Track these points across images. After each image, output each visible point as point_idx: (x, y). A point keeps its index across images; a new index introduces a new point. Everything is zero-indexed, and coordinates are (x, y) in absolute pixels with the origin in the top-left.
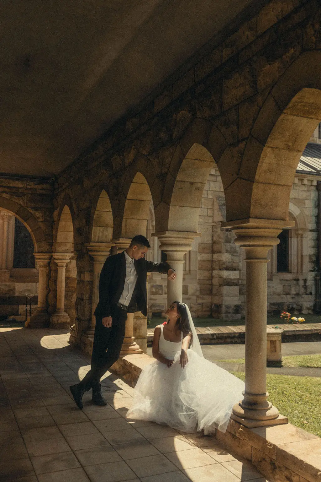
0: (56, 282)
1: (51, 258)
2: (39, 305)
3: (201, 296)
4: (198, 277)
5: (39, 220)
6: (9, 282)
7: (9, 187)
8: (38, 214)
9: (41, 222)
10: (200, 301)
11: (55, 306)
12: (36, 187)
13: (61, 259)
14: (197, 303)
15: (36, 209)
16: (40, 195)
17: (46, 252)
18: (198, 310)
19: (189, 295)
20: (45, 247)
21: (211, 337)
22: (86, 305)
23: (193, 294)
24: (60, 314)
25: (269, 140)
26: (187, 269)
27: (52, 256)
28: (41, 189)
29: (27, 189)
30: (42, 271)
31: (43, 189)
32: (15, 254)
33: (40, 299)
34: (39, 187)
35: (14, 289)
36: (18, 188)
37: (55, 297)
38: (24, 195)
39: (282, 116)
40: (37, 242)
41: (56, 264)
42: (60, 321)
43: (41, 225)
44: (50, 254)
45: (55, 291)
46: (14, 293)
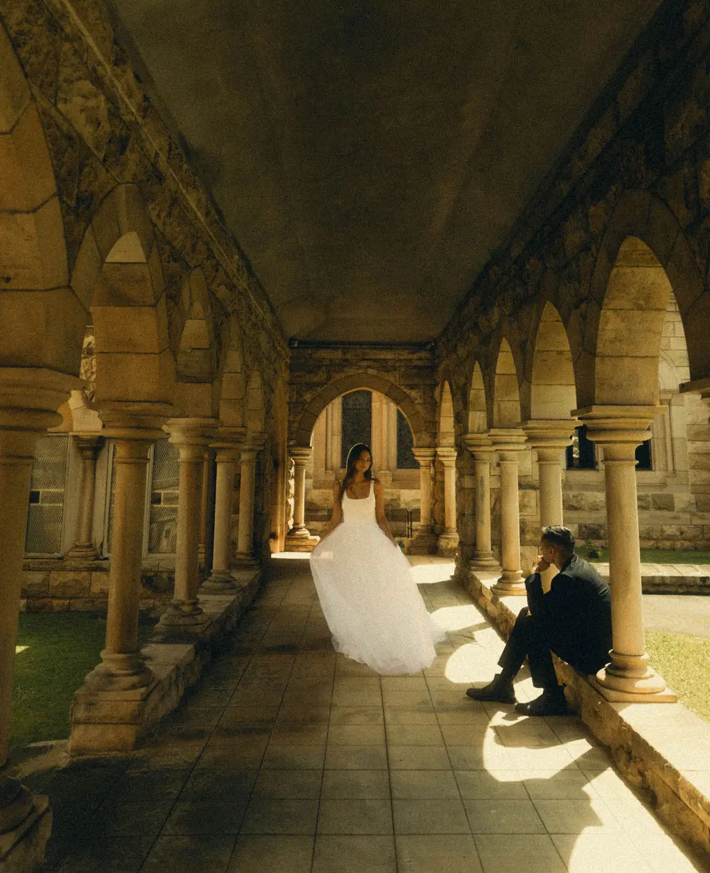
0: (443, 489)
1: (435, 455)
2: (422, 522)
3: (700, 514)
4: (692, 480)
5: (416, 402)
6: (390, 488)
7: (375, 360)
8: (414, 394)
9: (419, 404)
10: (697, 522)
11: (443, 523)
12: (410, 357)
13: (448, 456)
14: (691, 525)
15: (412, 387)
16: (416, 367)
17: (429, 447)
18: (695, 537)
19: (677, 512)
20: (426, 439)
21: (701, 583)
22: (469, 523)
23: (684, 511)
24: (450, 536)
25: (606, 301)
26: (670, 467)
27: (436, 452)
28: (417, 360)
29: (400, 360)
30: (424, 473)
31: (420, 359)
32: (399, 449)
33: (423, 513)
34: (415, 356)
35: (399, 498)
36: (385, 360)
37: (443, 510)
38: (395, 370)
39: (615, 271)
40: (414, 432)
41: (442, 464)
42: (449, 547)
43: (419, 408)
44: (432, 450)
45: (443, 501)
46: (399, 505)
